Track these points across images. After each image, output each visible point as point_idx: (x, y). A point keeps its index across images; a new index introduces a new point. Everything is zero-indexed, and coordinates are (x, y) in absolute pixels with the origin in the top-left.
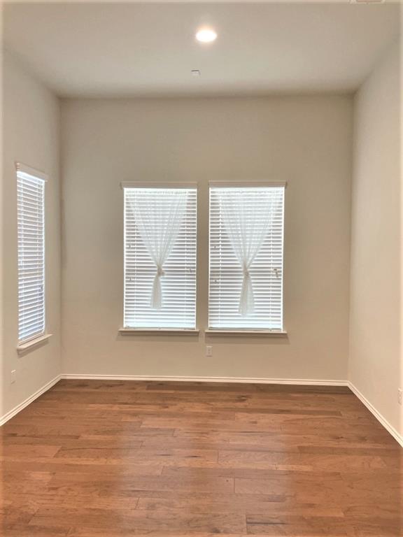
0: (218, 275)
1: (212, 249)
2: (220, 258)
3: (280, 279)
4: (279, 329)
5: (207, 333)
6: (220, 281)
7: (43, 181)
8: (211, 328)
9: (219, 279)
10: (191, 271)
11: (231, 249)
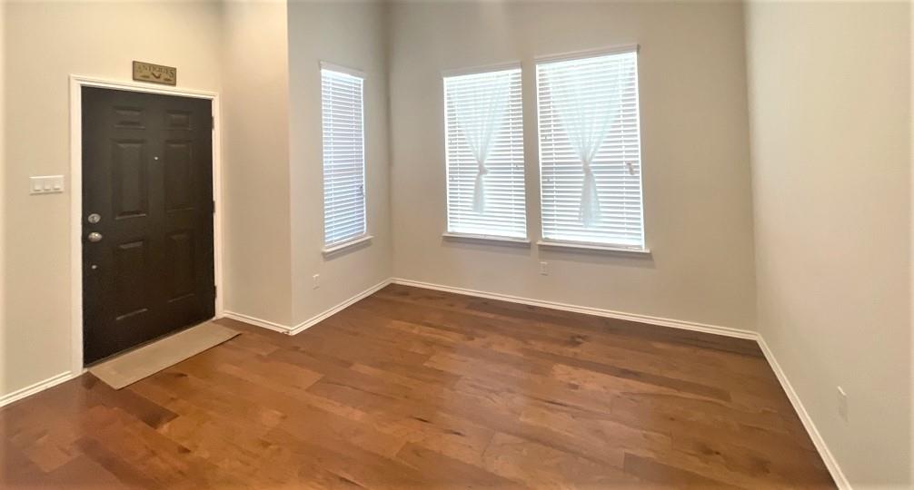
0: (552, 173)
1: (542, 140)
2: (554, 151)
3: (638, 177)
4: (640, 246)
5: (541, 246)
6: (555, 180)
7: (362, 80)
8: (547, 240)
9: (552, 177)
10: (518, 169)
11: (567, 139)
